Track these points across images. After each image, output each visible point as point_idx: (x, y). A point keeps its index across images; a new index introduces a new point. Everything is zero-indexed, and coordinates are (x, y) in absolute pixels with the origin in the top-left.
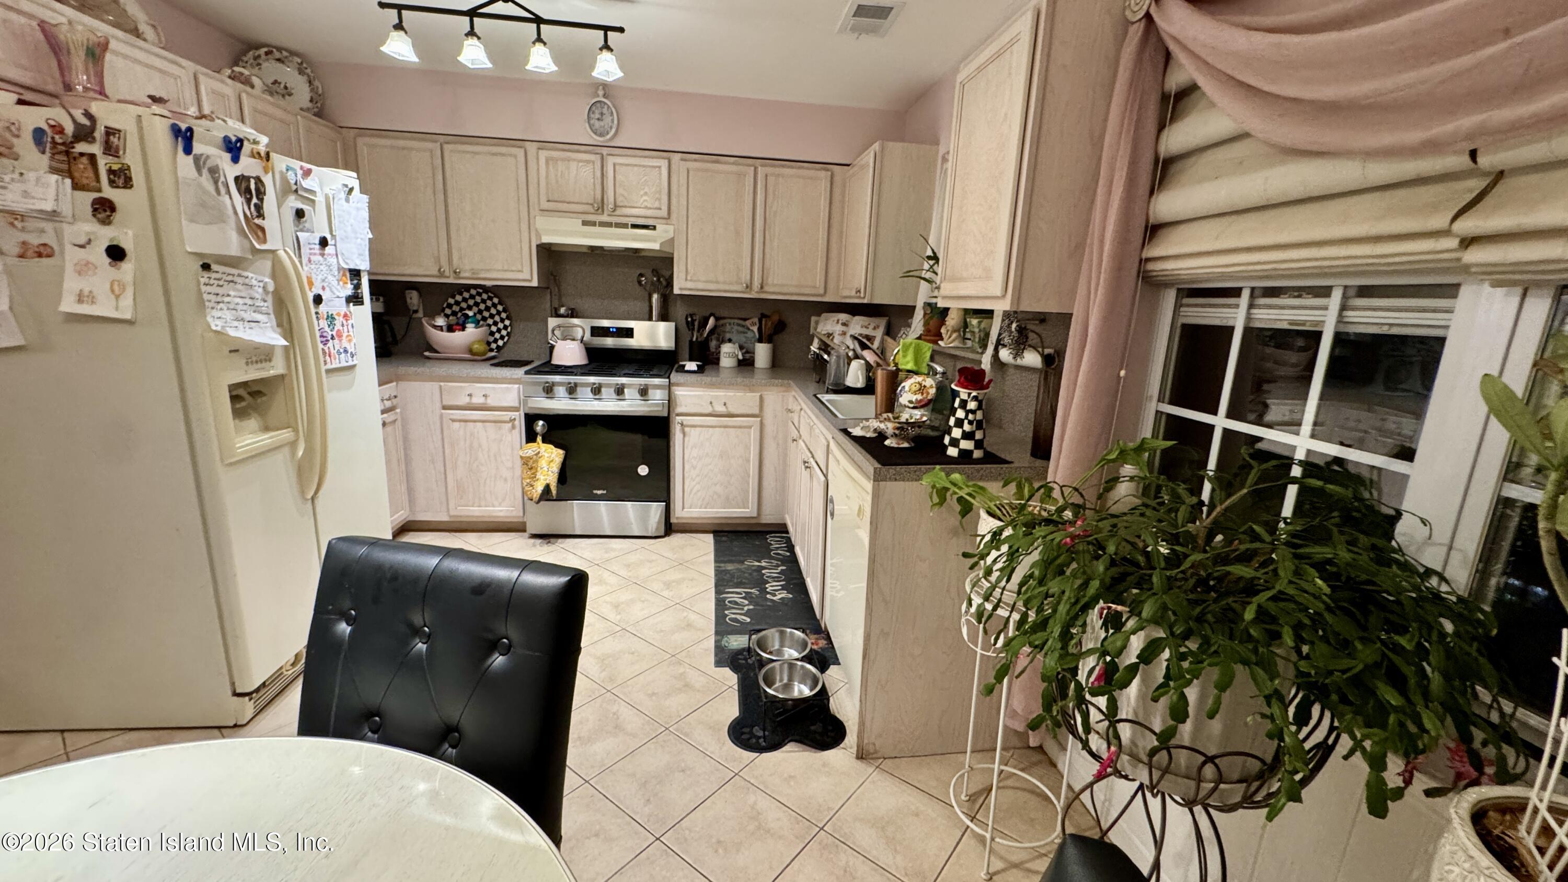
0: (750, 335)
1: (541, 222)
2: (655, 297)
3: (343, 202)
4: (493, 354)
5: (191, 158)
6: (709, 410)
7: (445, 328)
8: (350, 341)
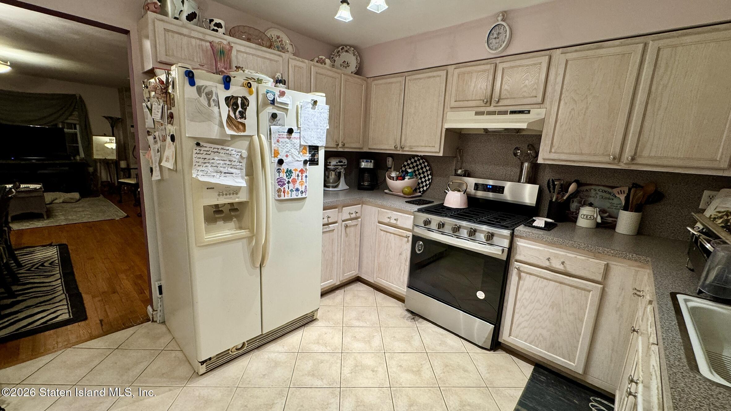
1: (450, 115)
2: (526, 165)
3: (310, 109)
4: (420, 194)
5: (195, 88)
6: (546, 264)
7: (395, 178)
8: (302, 185)
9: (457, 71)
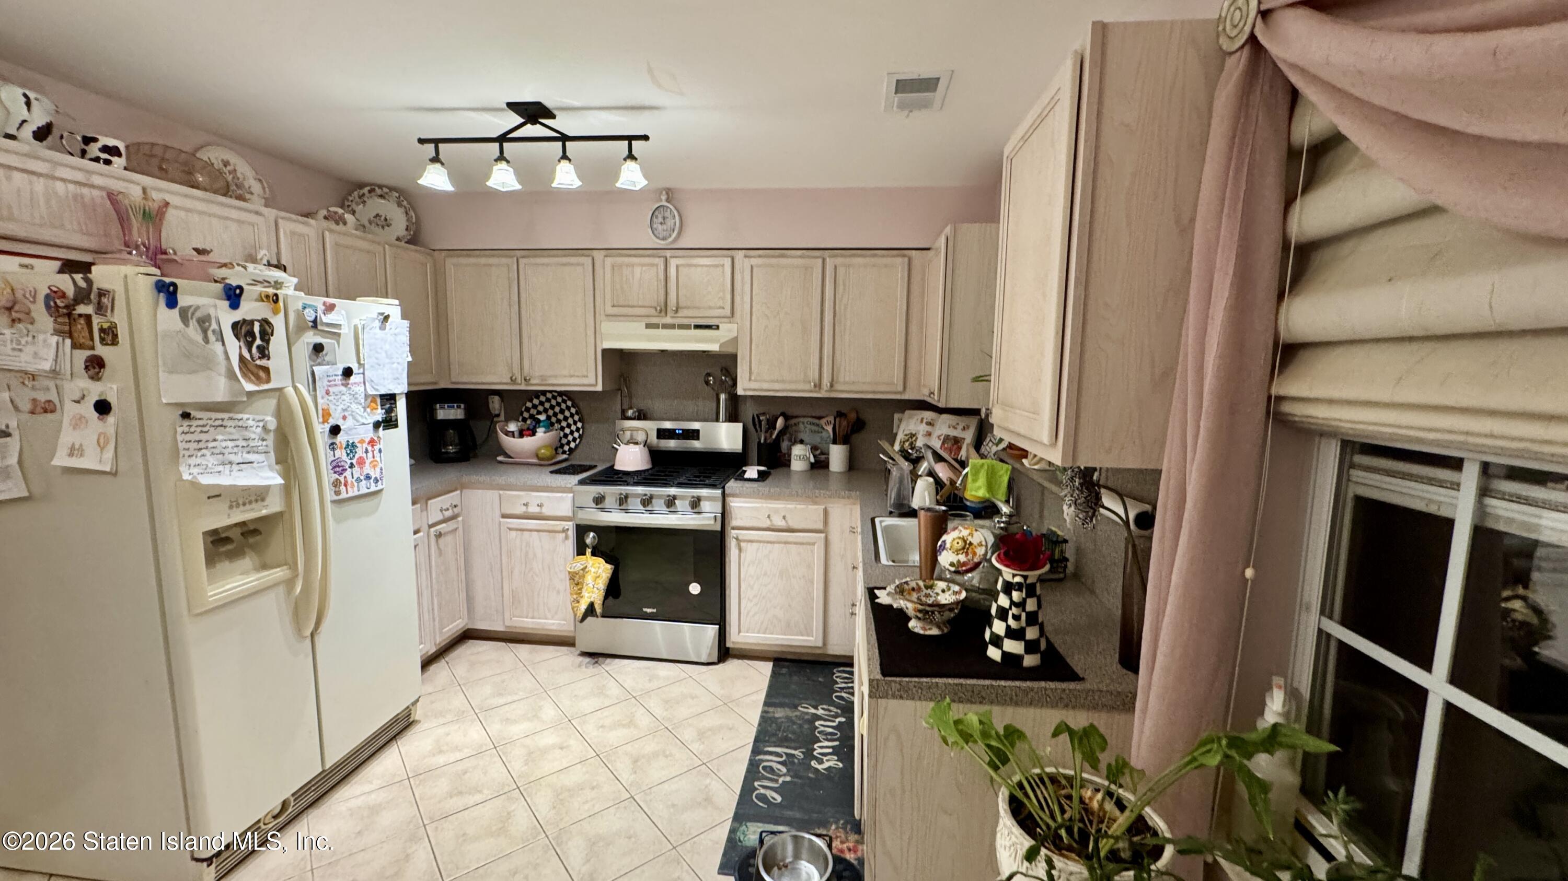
0: (824, 434)
1: (607, 327)
2: (723, 397)
3: (378, 330)
4: (565, 456)
5: (176, 312)
6: (767, 524)
7: (516, 434)
8: (374, 467)
9: (609, 261)
